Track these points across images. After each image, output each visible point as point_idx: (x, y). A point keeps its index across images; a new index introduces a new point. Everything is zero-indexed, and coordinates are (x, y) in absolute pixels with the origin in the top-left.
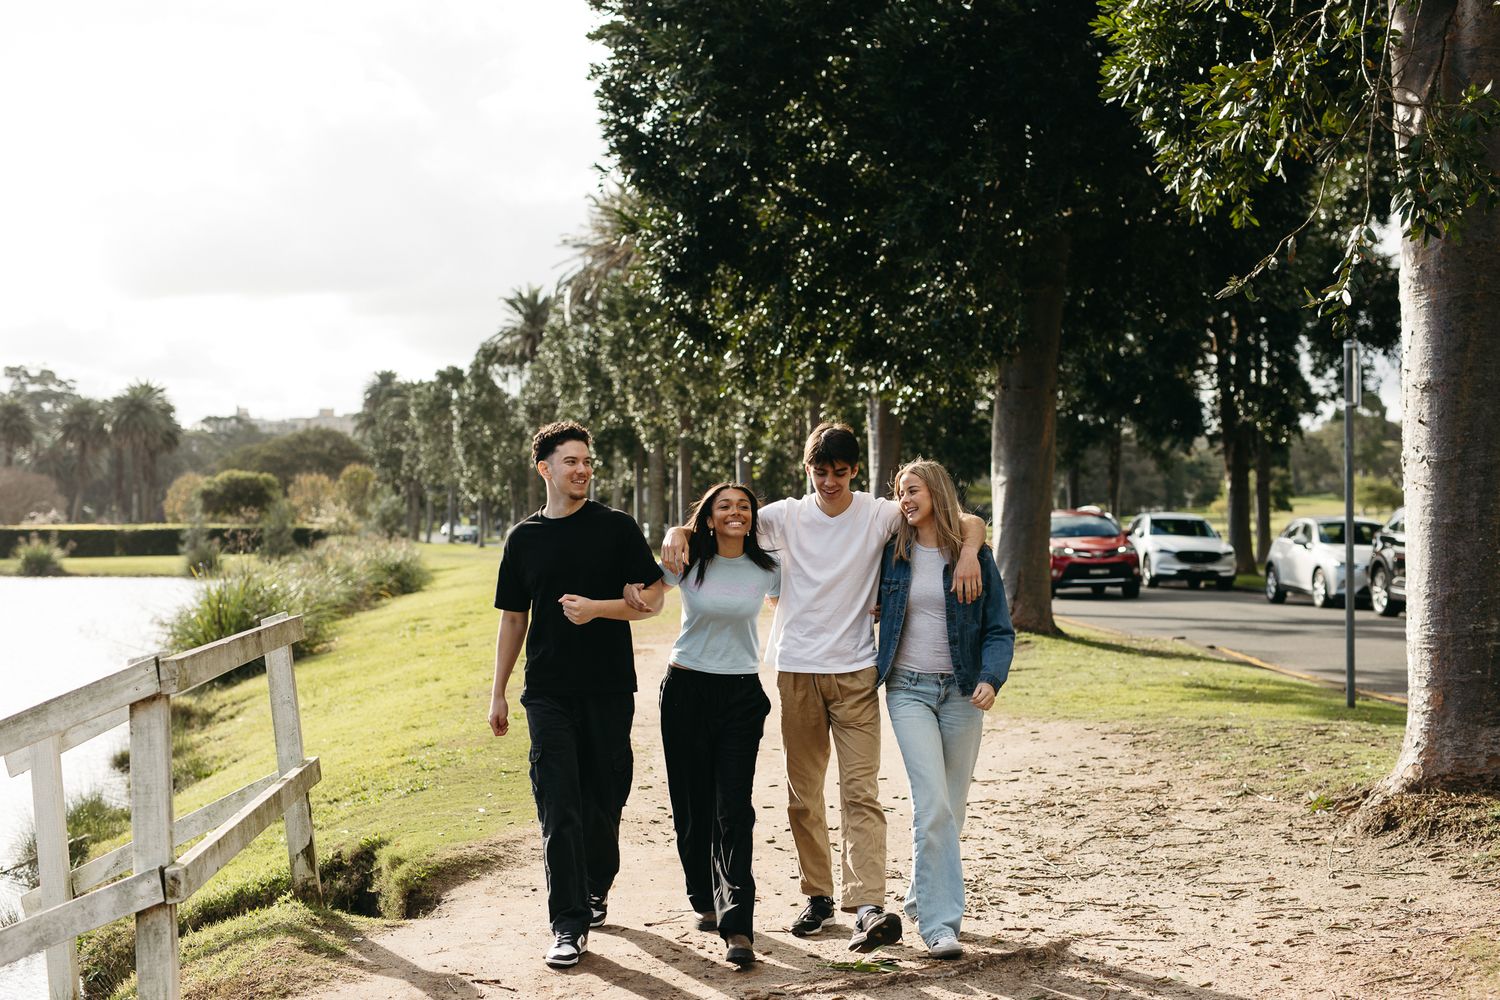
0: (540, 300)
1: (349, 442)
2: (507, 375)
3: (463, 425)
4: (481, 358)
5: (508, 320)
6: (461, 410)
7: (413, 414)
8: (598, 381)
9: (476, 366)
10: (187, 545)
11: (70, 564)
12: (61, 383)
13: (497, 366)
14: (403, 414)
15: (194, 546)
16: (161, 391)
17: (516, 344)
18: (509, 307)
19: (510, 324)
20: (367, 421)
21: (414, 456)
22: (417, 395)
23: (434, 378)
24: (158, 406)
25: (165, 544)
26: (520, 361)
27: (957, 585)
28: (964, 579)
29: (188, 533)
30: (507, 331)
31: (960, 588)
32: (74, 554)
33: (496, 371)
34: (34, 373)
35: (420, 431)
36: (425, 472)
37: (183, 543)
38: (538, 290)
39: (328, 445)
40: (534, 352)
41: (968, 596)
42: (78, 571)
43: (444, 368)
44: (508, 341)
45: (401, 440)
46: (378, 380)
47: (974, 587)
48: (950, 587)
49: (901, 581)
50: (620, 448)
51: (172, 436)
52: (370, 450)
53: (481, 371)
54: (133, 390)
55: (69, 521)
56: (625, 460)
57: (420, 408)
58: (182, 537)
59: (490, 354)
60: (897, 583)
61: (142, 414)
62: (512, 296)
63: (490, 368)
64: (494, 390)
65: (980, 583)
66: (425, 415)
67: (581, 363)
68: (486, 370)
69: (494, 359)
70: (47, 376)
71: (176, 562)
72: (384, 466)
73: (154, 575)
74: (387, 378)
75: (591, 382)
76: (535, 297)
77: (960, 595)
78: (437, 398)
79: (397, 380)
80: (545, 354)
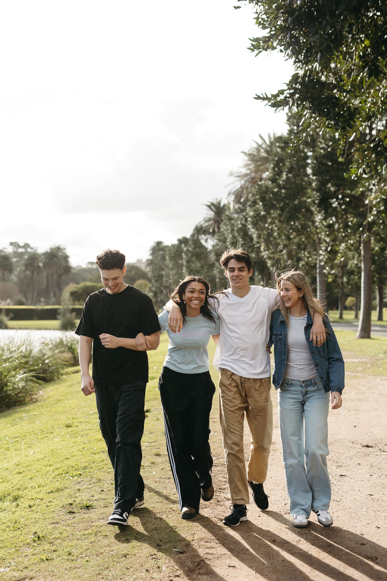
0: (222, 205)
1: (141, 271)
2: (207, 239)
3: (188, 262)
4: (195, 232)
5: (208, 214)
6: (186, 255)
7: (167, 258)
8: (247, 238)
9: (193, 235)
10: (61, 315)
11: (11, 323)
12: (32, 248)
13: (203, 236)
14: (164, 258)
15: (64, 316)
16: (64, 249)
17: (211, 225)
18: (207, 208)
19: (209, 216)
20: (150, 263)
21: (168, 277)
22: (169, 250)
23: (176, 242)
24: (62, 256)
25: (51, 315)
26: (213, 233)
27: (313, 337)
28: (316, 333)
29: (62, 310)
30: (207, 219)
31: (315, 338)
32: (12, 319)
33: (203, 239)
34: (21, 244)
35: (171, 266)
36: (172, 284)
37: (59, 314)
38: (220, 201)
39: (133, 272)
40: (219, 228)
41: (319, 343)
42: (14, 327)
43: (180, 238)
44: (207, 224)
45: (163, 269)
46: (155, 245)
47: (322, 338)
48: (309, 338)
49: (283, 334)
50: (258, 270)
51: (68, 269)
52: (150, 275)
53: (195, 238)
54: (51, 249)
55: (14, 305)
56: (260, 277)
57: (170, 256)
58: (59, 312)
59: (199, 230)
60: (281, 335)
61: (55, 259)
62: (209, 204)
63: (200, 237)
64: (202, 246)
65: (325, 336)
66: (172, 258)
67: (239, 230)
68: (198, 237)
69: (201, 232)
70: (27, 246)
71: (56, 323)
72: (156, 281)
73: (46, 329)
74: (159, 243)
75: (244, 239)
76: (219, 203)
77: (314, 342)
78: (177, 251)
79: (163, 245)
80: (223, 228)
